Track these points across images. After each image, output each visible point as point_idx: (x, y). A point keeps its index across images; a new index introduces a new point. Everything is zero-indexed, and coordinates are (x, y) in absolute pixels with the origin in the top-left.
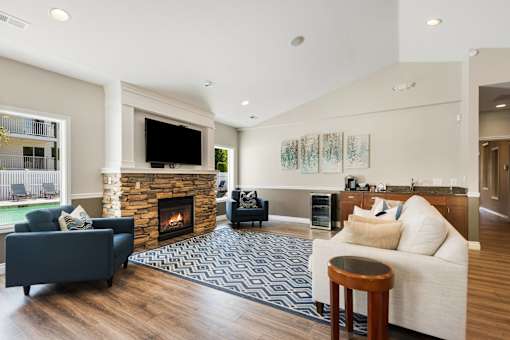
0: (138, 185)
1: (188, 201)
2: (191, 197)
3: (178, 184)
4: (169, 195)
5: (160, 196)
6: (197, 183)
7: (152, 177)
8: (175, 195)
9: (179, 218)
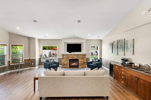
0: (65, 56)
1: (77, 60)
2: (78, 59)
3: (74, 56)
4: (71, 58)
5: (69, 59)
6: (79, 56)
7: (68, 55)
8: (73, 59)
9: (75, 64)
